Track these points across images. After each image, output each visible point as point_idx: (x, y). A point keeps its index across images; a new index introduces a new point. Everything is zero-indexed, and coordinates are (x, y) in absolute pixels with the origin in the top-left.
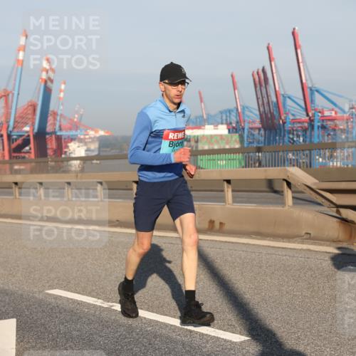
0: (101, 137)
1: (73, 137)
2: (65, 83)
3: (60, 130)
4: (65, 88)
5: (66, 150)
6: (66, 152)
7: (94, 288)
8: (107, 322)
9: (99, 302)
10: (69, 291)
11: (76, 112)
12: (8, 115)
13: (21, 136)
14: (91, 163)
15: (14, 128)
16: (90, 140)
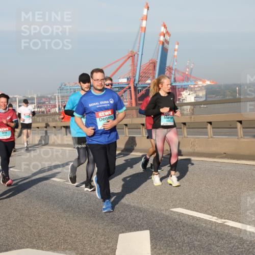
0: (208, 86)
1: (186, 87)
2: (178, 44)
3: (175, 81)
4: (179, 47)
5: (180, 97)
6: (179, 99)
7: (209, 208)
8: (222, 235)
9: (214, 219)
10: (188, 209)
11: (188, 67)
12: (134, 71)
13: (144, 87)
14: (200, 107)
15: (139, 81)
16: (199, 89)
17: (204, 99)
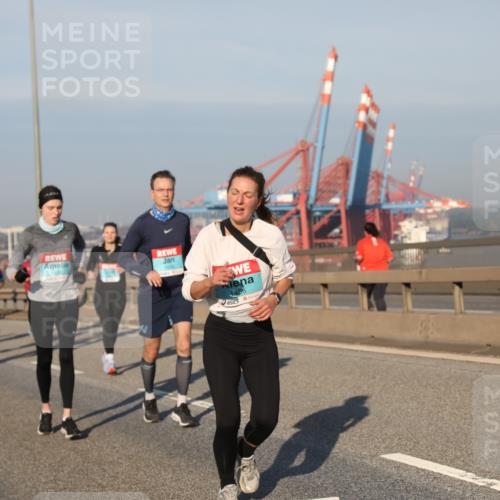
0: (453, 210)
1: (409, 212)
2: (394, 127)
3: (388, 200)
4: (395, 134)
5: (396, 232)
6: (396, 236)
7: (459, 454)
9: (469, 477)
11: (413, 173)
12: (307, 180)
13: (327, 212)
14: (438, 252)
15: (316, 200)
16: (435, 216)
17: (444, 236)
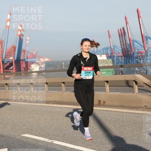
0: (47, 61)
1: (33, 62)
2: (29, 36)
3: (27, 58)
4: (29, 38)
5: (30, 68)
6: (30, 69)
7: (44, 133)
8: (51, 149)
9: (46, 140)
10: (32, 135)
11: (35, 50)
12: (2, 52)
13: (9, 62)
15: (5, 58)
16: (41, 63)
17: (44, 69)
